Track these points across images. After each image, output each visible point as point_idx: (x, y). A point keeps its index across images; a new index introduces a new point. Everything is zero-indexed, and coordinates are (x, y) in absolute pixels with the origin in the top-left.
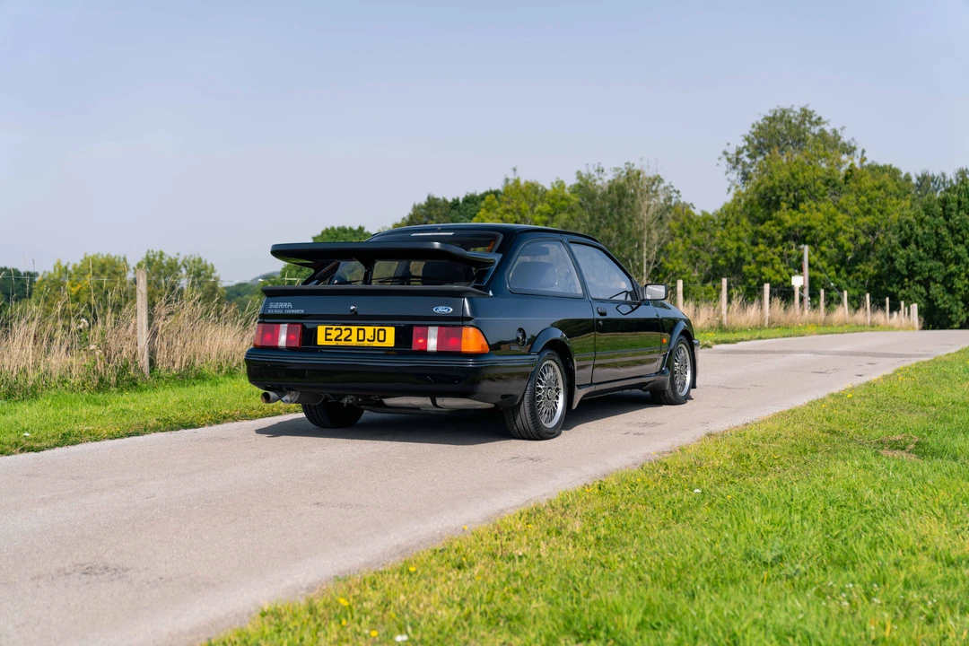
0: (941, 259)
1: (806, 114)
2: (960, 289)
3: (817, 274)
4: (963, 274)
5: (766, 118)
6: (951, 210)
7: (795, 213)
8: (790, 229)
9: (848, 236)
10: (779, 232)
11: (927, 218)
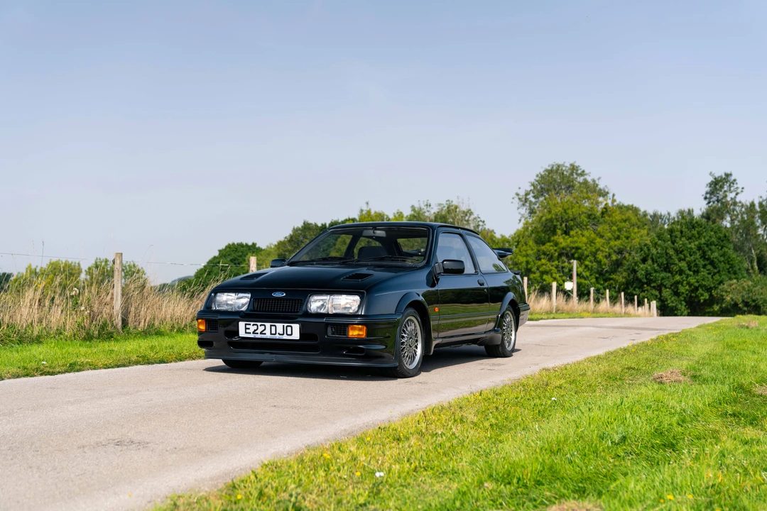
0: (669, 272)
1: (574, 168)
2: (683, 293)
3: (583, 281)
4: (685, 282)
5: (547, 170)
6: (676, 237)
7: (567, 237)
8: (563, 248)
9: (604, 254)
10: (556, 251)
11: (660, 242)
